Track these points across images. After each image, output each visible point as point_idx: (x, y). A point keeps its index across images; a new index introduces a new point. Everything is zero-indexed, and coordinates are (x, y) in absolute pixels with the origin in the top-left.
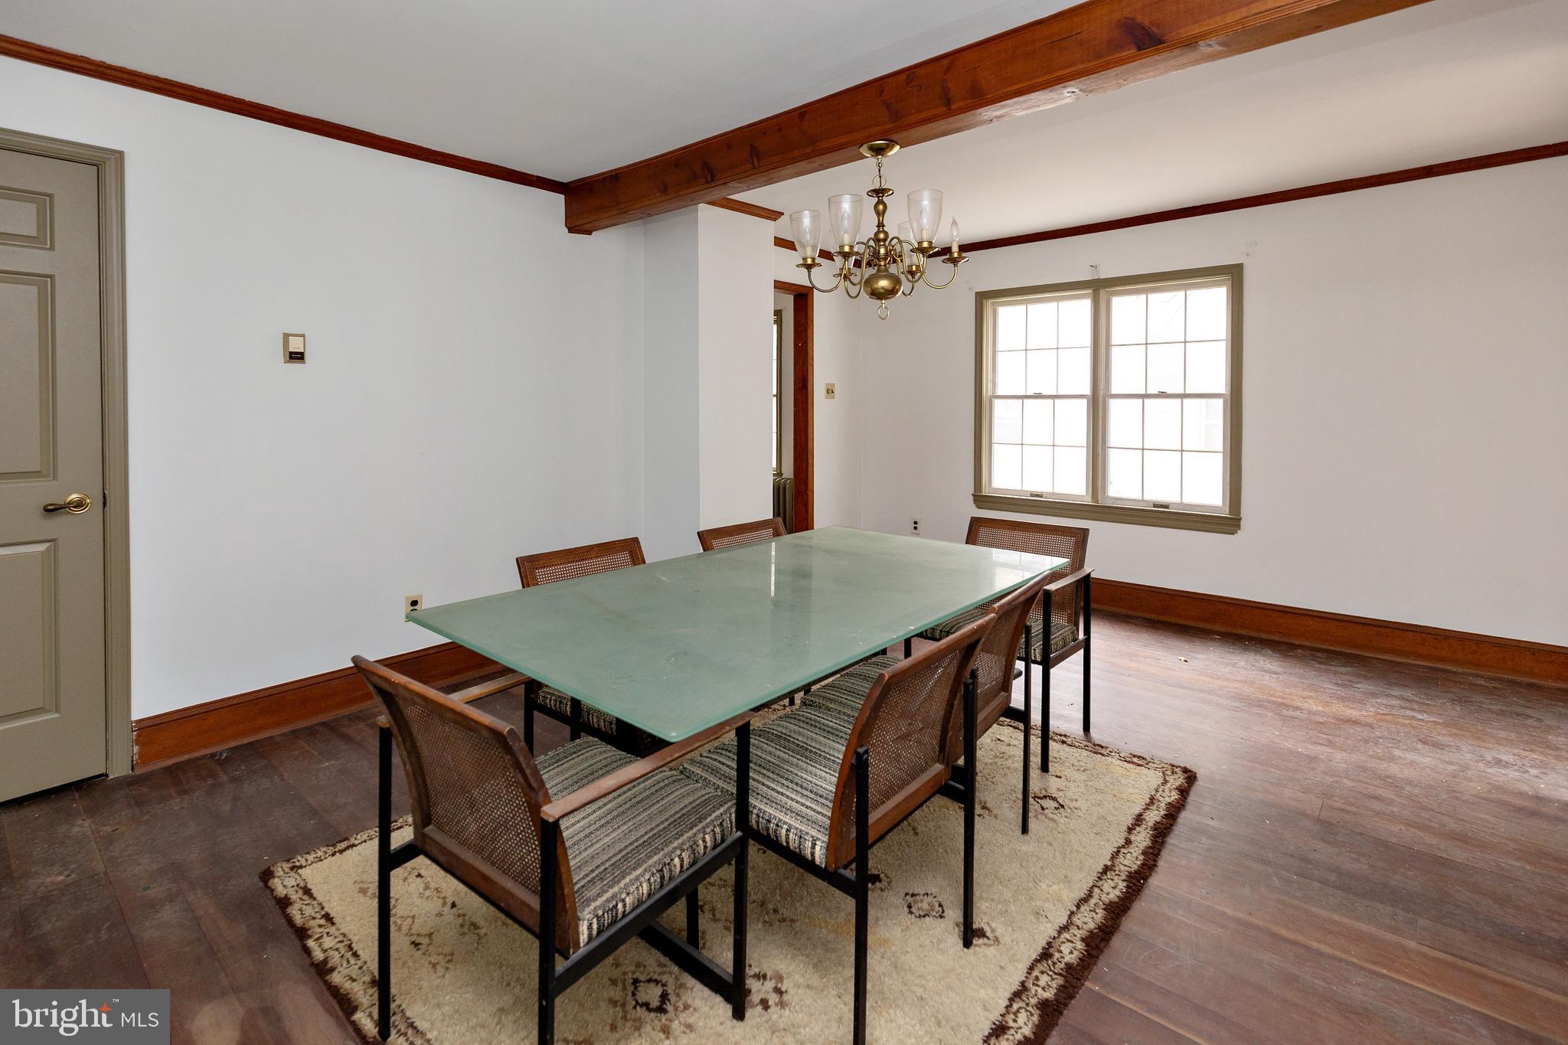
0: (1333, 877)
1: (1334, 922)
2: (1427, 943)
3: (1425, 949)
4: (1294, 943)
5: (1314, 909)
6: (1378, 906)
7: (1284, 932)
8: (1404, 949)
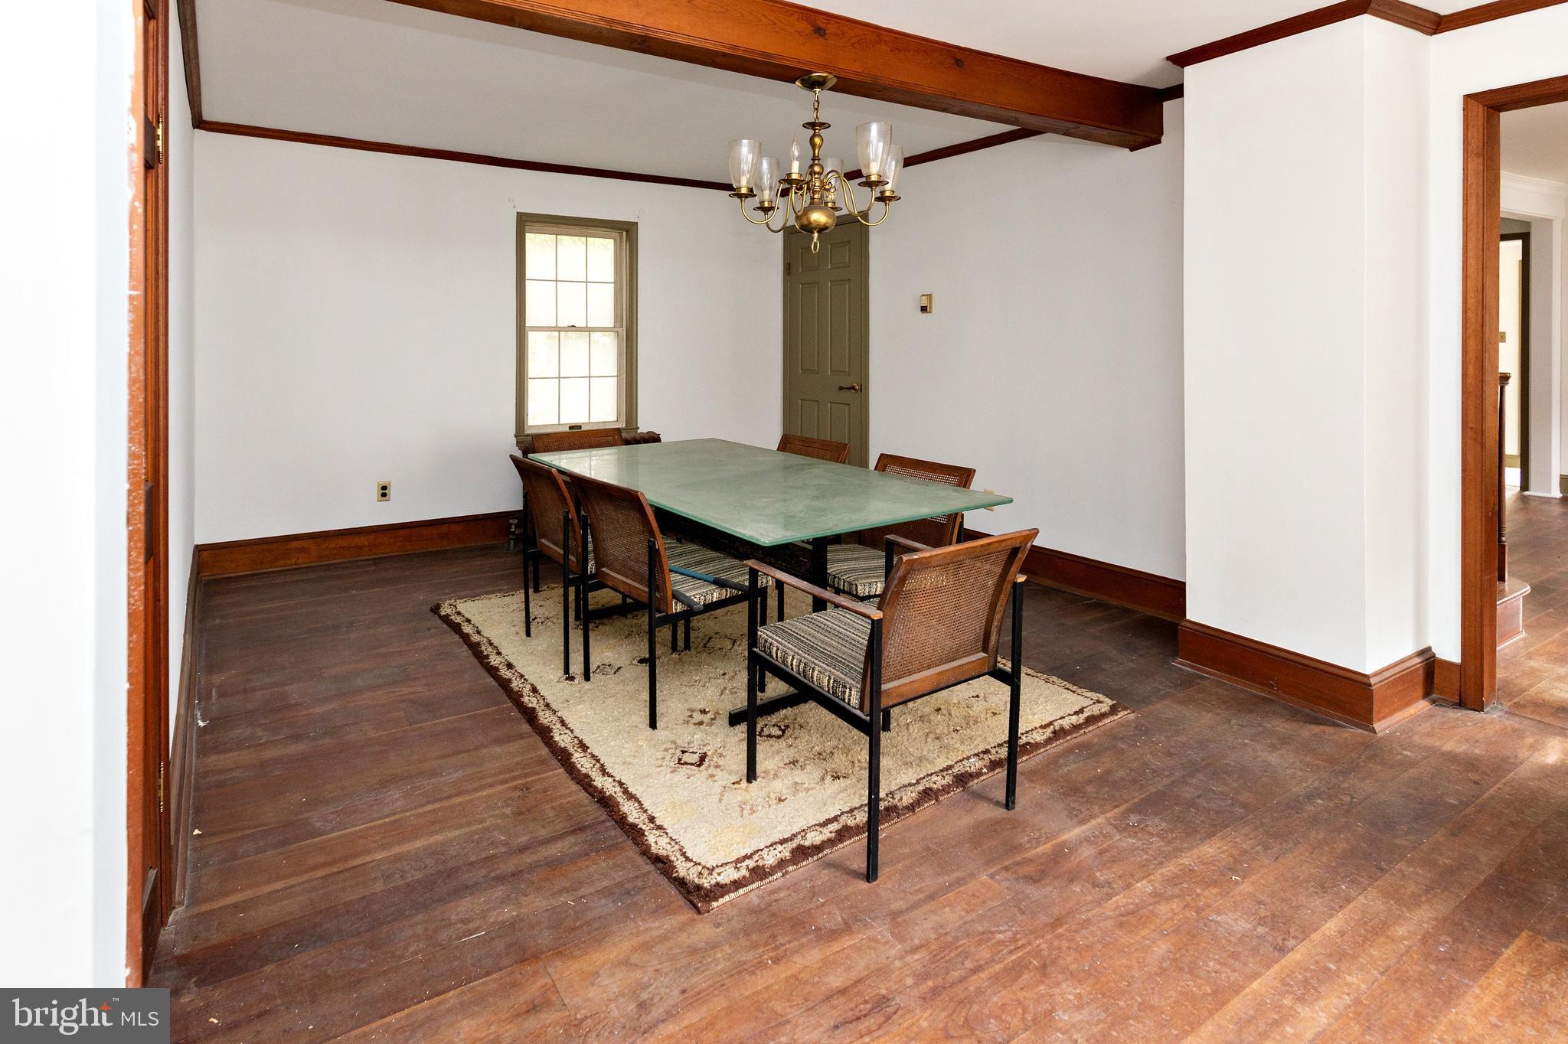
0: (468, 877)
1: (437, 832)
2: (371, 865)
3: (368, 858)
4: (449, 797)
5: (457, 833)
6: (419, 875)
7: (459, 799)
8: (384, 847)
